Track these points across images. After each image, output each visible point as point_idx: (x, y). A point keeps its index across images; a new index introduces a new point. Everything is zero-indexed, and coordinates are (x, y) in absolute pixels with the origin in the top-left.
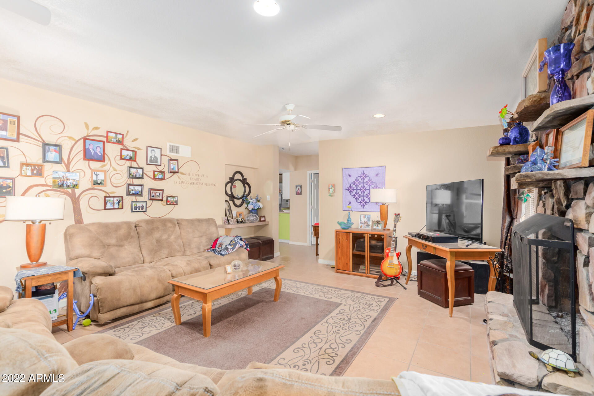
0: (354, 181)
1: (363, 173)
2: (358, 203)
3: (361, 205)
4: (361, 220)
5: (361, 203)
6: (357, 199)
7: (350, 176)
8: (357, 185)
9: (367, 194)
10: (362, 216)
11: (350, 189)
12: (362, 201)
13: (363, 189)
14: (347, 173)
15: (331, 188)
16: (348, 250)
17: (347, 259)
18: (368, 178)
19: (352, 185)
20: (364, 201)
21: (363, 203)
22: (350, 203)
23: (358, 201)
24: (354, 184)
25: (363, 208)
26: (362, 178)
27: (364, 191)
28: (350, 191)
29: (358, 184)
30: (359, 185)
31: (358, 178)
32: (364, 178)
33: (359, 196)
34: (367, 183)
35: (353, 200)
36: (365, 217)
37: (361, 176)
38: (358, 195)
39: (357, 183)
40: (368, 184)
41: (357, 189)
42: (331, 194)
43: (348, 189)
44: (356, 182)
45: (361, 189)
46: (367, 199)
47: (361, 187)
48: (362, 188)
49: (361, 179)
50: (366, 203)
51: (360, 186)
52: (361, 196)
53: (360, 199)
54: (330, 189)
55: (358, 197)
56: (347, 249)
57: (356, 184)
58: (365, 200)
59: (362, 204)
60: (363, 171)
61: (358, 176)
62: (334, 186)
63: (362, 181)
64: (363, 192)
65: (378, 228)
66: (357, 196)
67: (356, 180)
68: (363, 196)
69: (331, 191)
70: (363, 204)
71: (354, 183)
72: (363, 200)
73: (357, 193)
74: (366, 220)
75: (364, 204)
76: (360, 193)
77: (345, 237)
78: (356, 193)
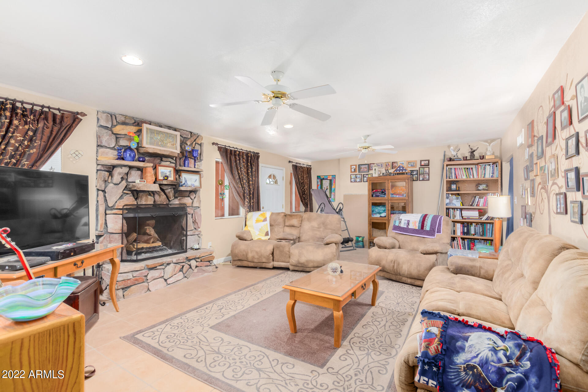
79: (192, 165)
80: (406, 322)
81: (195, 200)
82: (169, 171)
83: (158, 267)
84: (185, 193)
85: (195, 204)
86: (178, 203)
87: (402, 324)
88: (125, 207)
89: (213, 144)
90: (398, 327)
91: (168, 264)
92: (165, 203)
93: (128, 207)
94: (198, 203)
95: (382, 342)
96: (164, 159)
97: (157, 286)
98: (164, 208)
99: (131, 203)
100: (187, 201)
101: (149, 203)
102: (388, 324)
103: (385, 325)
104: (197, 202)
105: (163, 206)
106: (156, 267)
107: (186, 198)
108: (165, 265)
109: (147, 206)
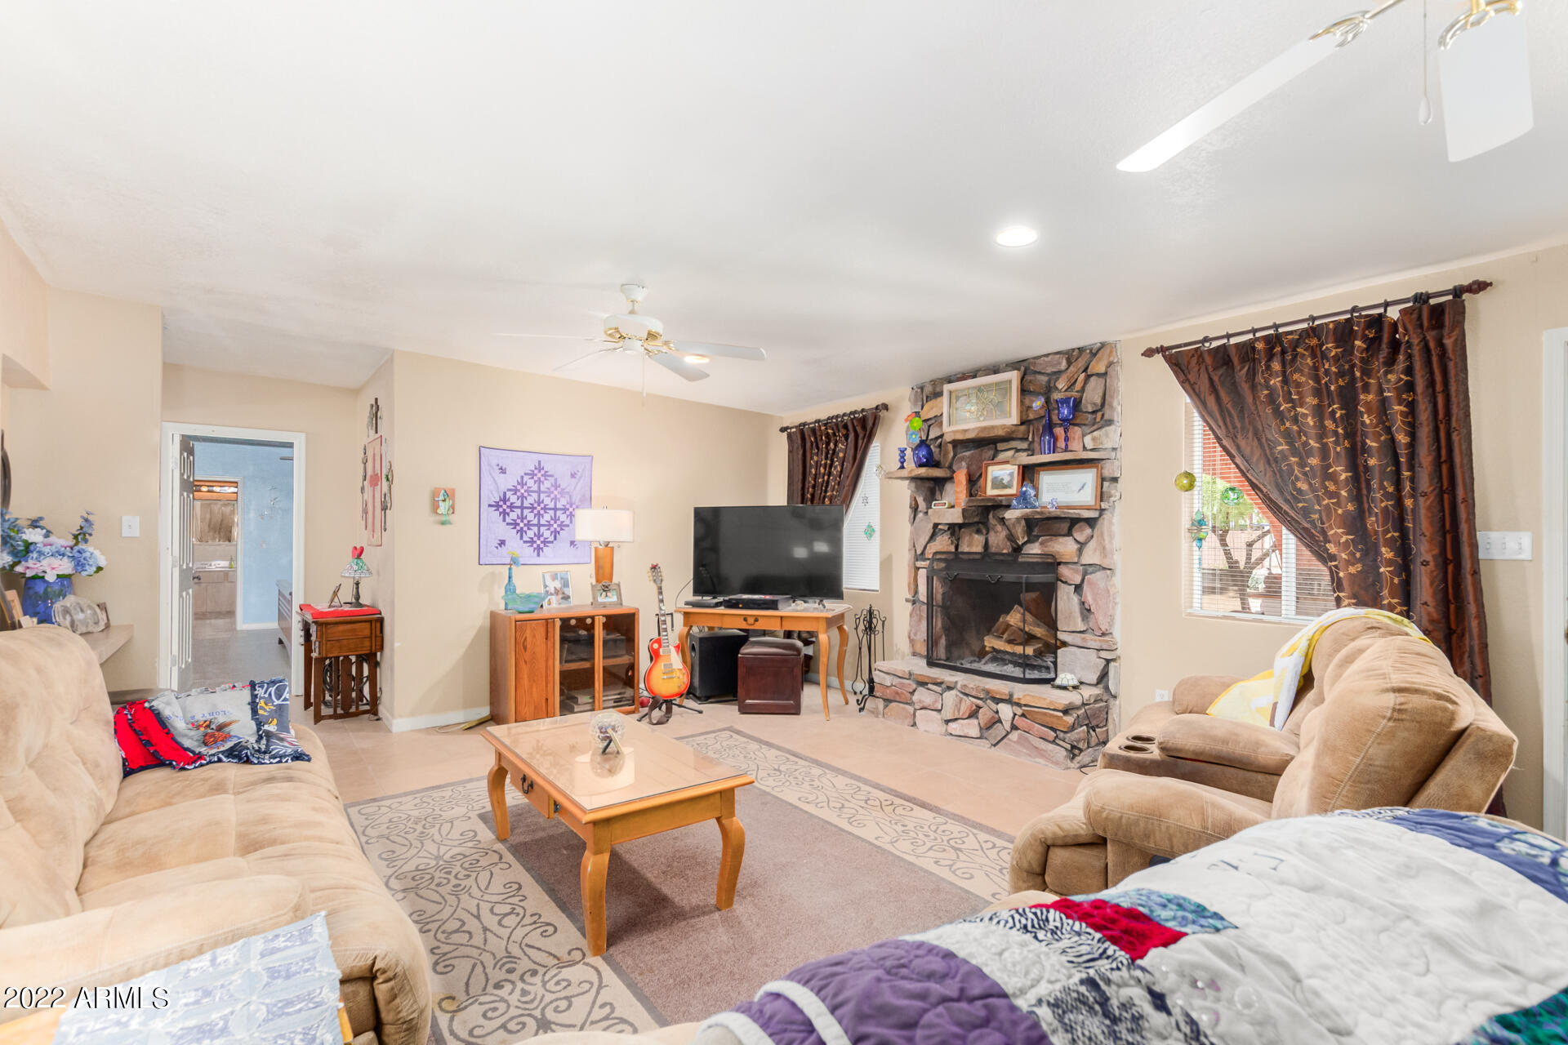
0: (516, 484)
1: (539, 468)
2: (525, 542)
3: (532, 549)
4: (546, 586)
5: (532, 542)
6: (521, 531)
7: (503, 471)
8: (523, 497)
9: (549, 519)
10: (548, 577)
11: (502, 505)
12: (535, 539)
13: (539, 508)
14: (494, 462)
15: (444, 501)
16: (550, 662)
17: (547, 686)
18: (552, 480)
19: (509, 494)
20: (542, 539)
21: (538, 542)
22: (502, 543)
23: (526, 538)
24: (515, 494)
25: (538, 555)
26: (536, 478)
27: (542, 512)
28: (501, 510)
29: (526, 494)
30: (528, 498)
31: (526, 478)
32: (542, 479)
33: (529, 525)
34: (549, 493)
35: (510, 535)
36: (554, 577)
37: (532, 475)
38: (525, 521)
39: (522, 491)
40: (552, 496)
41: (522, 508)
42: (444, 519)
43: (497, 506)
44: (519, 487)
45: (532, 508)
46: (549, 532)
47: (532, 502)
48: (536, 505)
49: (532, 481)
50: (545, 542)
51: (530, 500)
52: (534, 525)
53: (530, 534)
54: (441, 503)
55: (525, 528)
56: (547, 661)
57: (518, 494)
58: (542, 535)
59: (535, 546)
60: (540, 462)
61: (526, 474)
62: (449, 495)
63: (535, 488)
64: (539, 515)
65: (608, 600)
66: (522, 525)
67: (518, 483)
68: (539, 525)
69: (443, 508)
70: (538, 546)
71: (515, 491)
72: (539, 536)
73: (522, 518)
74: (558, 584)
75: (542, 546)
76: (530, 517)
77: (541, 633)
78: (518, 517)
79: (1075, 445)
80: (436, 963)
81: (1092, 544)
82: (1008, 472)
83: (930, 686)
84: (1057, 525)
85: (1090, 556)
86: (1039, 552)
87: (438, 948)
88: (938, 557)
89: (1149, 353)
90: (440, 936)
91: (949, 688)
92: (1005, 551)
93: (943, 557)
94: (1098, 553)
95: (438, 885)
96: (1000, 446)
97: (929, 723)
98: (1002, 561)
99: (945, 550)
100: (1064, 547)
101: (974, 550)
102: (472, 925)
103: (478, 917)
104: (1095, 550)
105: (1002, 558)
106: (927, 684)
107: (1061, 539)
108: (944, 686)
109: (971, 557)
